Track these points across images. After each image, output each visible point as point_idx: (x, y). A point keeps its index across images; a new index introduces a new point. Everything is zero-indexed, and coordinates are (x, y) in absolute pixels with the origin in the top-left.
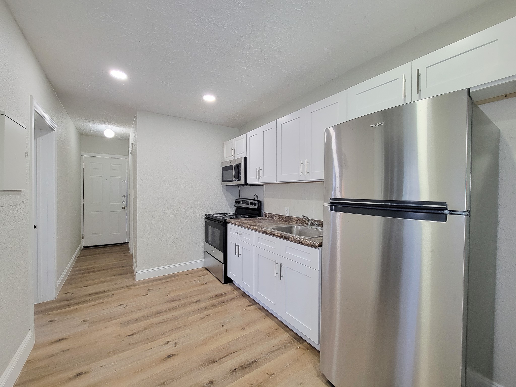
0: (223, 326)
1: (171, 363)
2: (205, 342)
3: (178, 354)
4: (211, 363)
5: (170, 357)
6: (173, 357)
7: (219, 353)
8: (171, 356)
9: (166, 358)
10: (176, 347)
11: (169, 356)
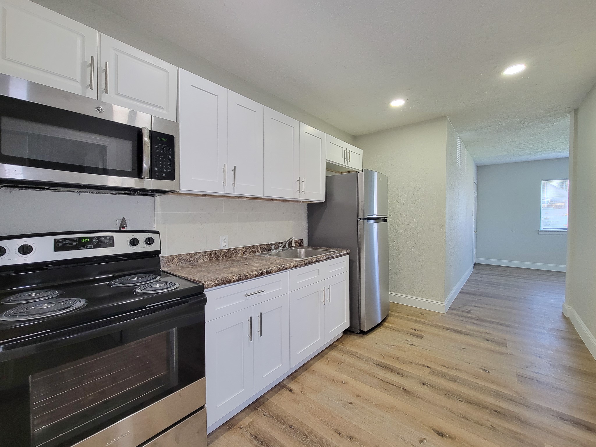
0: (351, 403)
1: (446, 426)
2: (390, 409)
3: (430, 427)
4: (408, 391)
5: (441, 433)
6: (437, 429)
7: (392, 390)
8: (439, 433)
9: (446, 437)
10: (424, 437)
11: (441, 436)
